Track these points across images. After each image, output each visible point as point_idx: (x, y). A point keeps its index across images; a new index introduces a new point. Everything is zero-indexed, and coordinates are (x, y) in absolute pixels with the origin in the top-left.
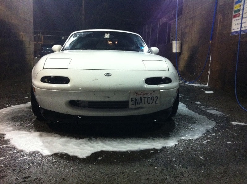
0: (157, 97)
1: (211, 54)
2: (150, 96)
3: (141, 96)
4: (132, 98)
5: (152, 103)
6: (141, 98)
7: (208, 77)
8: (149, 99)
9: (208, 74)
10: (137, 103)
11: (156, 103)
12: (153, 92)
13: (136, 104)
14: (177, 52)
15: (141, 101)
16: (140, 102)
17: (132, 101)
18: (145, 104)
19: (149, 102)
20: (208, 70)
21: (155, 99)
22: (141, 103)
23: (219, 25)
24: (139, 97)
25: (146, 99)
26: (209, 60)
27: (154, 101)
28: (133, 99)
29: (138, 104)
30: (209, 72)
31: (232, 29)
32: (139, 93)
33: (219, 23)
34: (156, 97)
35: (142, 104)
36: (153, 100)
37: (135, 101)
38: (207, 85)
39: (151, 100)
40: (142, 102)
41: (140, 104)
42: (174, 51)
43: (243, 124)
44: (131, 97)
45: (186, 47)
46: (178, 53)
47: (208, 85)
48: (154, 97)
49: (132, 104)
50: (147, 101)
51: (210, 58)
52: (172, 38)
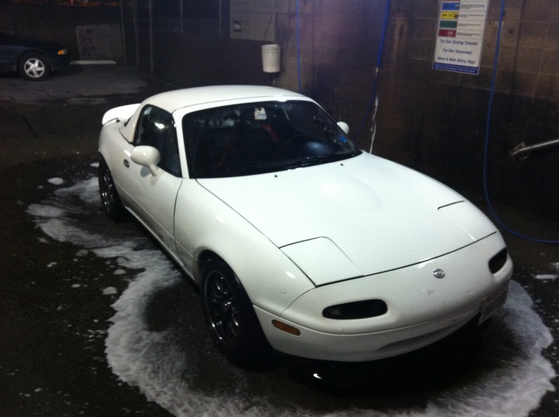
1: (378, 94)
7: (370, 140)
9: (372, 133)
20: (369, 125)
30: (373, 130)
31: (436, 57)
32: (492, 296)
44: (484, 307)
51: (374, 102)
52: (237, 27)
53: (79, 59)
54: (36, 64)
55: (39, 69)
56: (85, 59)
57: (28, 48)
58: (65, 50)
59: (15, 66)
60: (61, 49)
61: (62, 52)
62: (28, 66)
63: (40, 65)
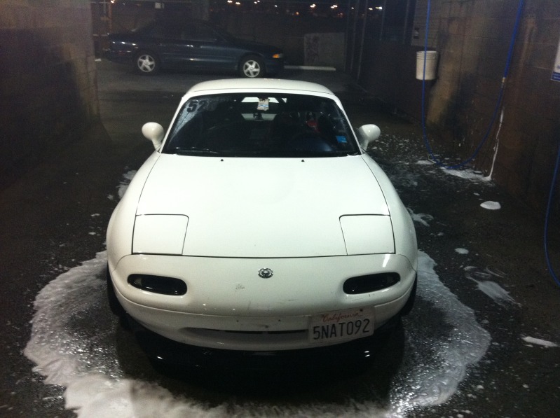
0: (367, 319)
1: (504, 108)
2: (353, 319)
3: (334, 322)
4: (315, 328)
5: (356, 333)
6: (334, 326)
7: (492, 160)
8: (350, 325)
9: (494, 152)
10: (324, 335)
11: (364, 332)
12: (358, 311)
13: (322, 338)
14: (426, 78)
15: (333, 331)
16: (332, 333)
17: (315, 332)
18: (341, 335)
19: (350, 331)
20: (493, 143)
21: (364, 324)
22: (333, 335)
23: (526, 42)
24: (330, 323)
25: (345, 326)
26: (499, 122)
27: (362, 328)
28: (317, 330)
29: (327, 337)
30: (496, 149)
31: (556, 65)
32: (331, 316)
33: (527, 39)
34: (364, 321)
35: (336, 336)
36: (359, 327)
37: (321, 331)
38: (489, 178)
39: (354, 326)
40: (335, 333)
41: (331, 336)
42: (420, 76)
43: (547, 344)
44: (314, 325)
45: (448, 69)
46: (427, 81)
47: (492, 177)
48: (362, 321)
49: (315, 339)
50: (346, 328)
51: (500, 117)
52: (417, 33)
53: (303, 65)
54: (253, 66)
55: (255, 70)
56: (309, 65)
57: (247, 51)
58: (281, 54)
59: (236, 66)
60: (276, 53)
61: (277, 56)
62: (247, 67)
63: (256, 67)
